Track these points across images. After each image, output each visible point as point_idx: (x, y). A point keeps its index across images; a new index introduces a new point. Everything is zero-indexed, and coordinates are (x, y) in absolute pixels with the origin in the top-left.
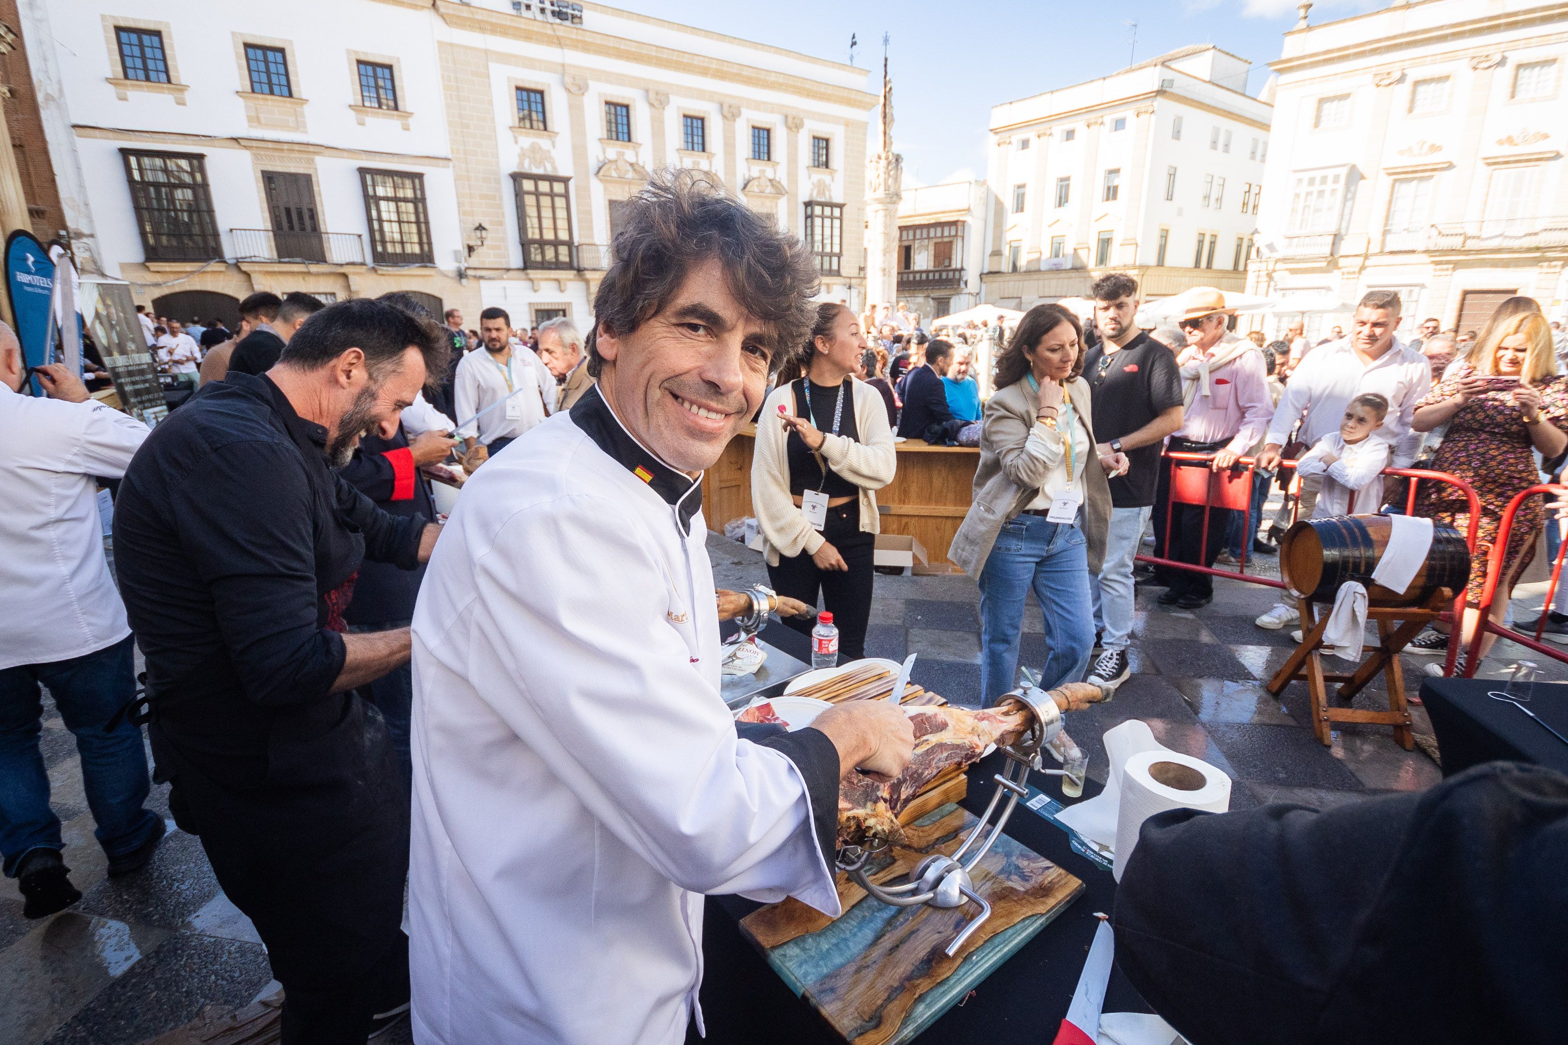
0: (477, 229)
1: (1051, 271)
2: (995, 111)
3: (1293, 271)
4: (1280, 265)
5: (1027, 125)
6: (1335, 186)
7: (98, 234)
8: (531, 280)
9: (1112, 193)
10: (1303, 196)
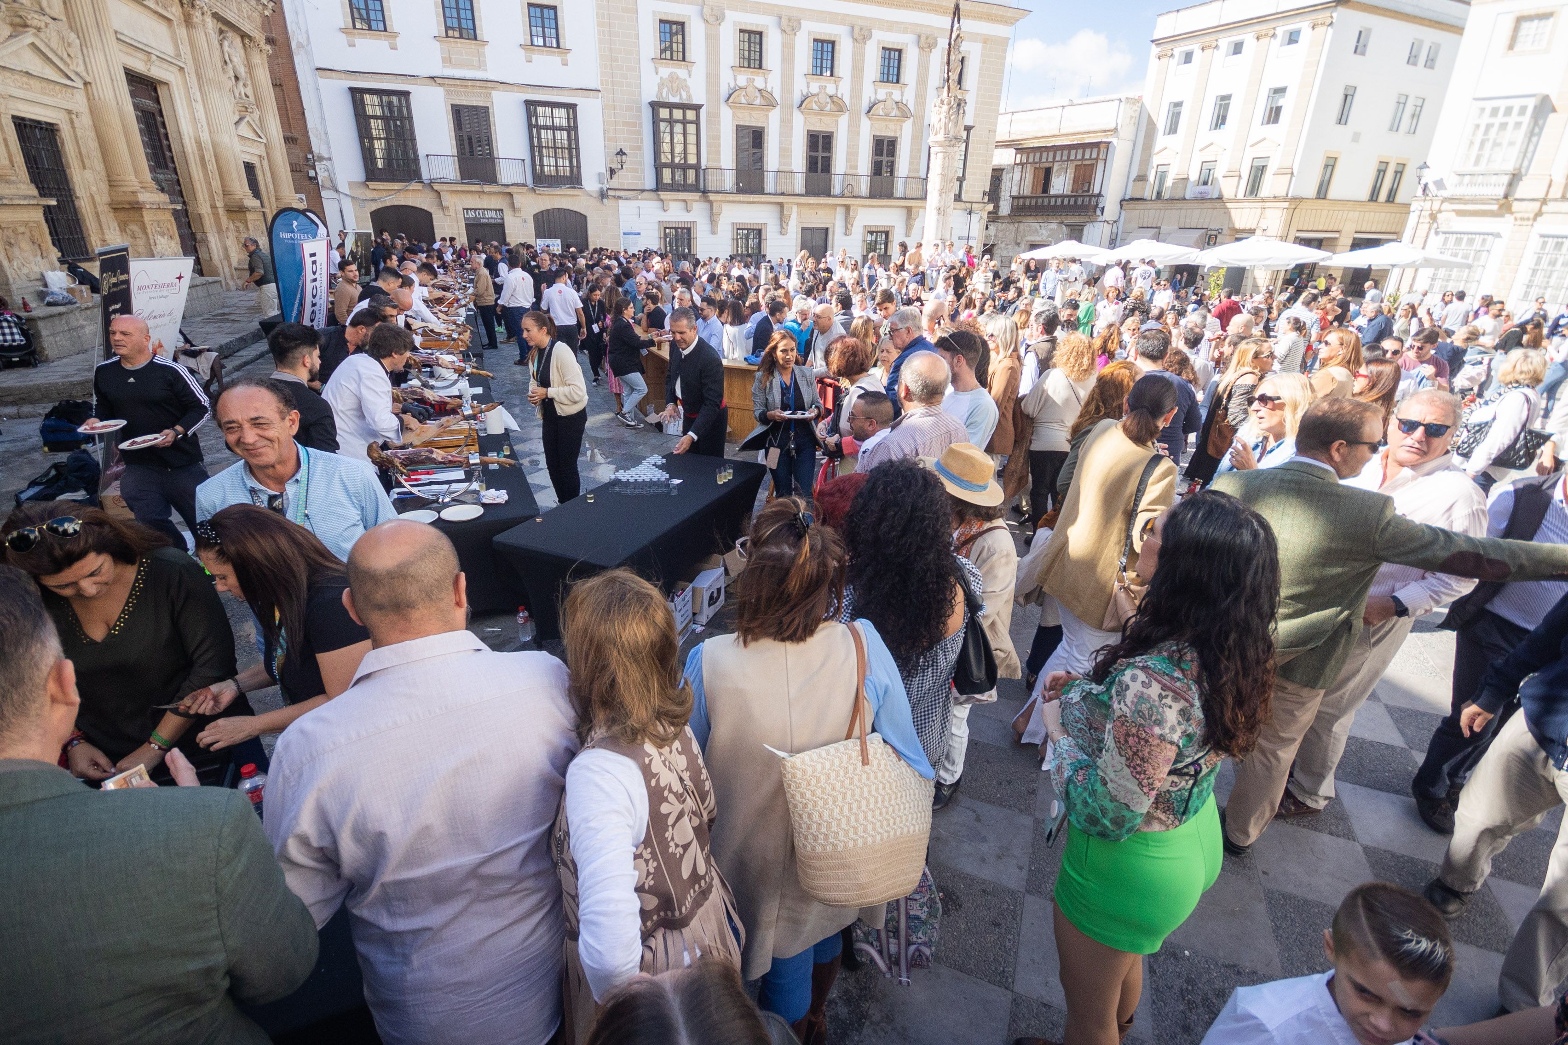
0: (618, 154)
1: (1195, 199)
2: (1160, 20)
3: (1460, 213)
4: (1446, 206)
5: (1192, 35)
6: (1520, 119)
7: (334, 158)
8: (662, 200)
9: (1274, 115)
10: (1482, 129)
